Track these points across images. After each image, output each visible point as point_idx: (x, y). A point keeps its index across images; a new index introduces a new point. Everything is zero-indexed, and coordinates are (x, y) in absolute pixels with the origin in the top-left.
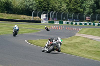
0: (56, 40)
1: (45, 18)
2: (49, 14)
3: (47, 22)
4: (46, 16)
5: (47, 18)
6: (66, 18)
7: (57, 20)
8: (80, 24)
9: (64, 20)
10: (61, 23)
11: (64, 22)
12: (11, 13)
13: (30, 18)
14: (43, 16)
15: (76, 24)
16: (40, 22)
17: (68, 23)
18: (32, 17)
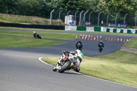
0: (74, 54)
1: (71, 21)
2: (78, 15)
3: (75, 28)
4: (73, 19)
5: (75, 22)
6: (105, 22)
7: (91, 26)
8: (129, 32)
9: (102, 25)
10: (98, 29)
11: (102, 28)
12: (16, 14)
13: (46, 22)
14: (68, 19)
15: (122, 31)
16: (62, 28)
17: (108, 30)
18: (50, 20)
